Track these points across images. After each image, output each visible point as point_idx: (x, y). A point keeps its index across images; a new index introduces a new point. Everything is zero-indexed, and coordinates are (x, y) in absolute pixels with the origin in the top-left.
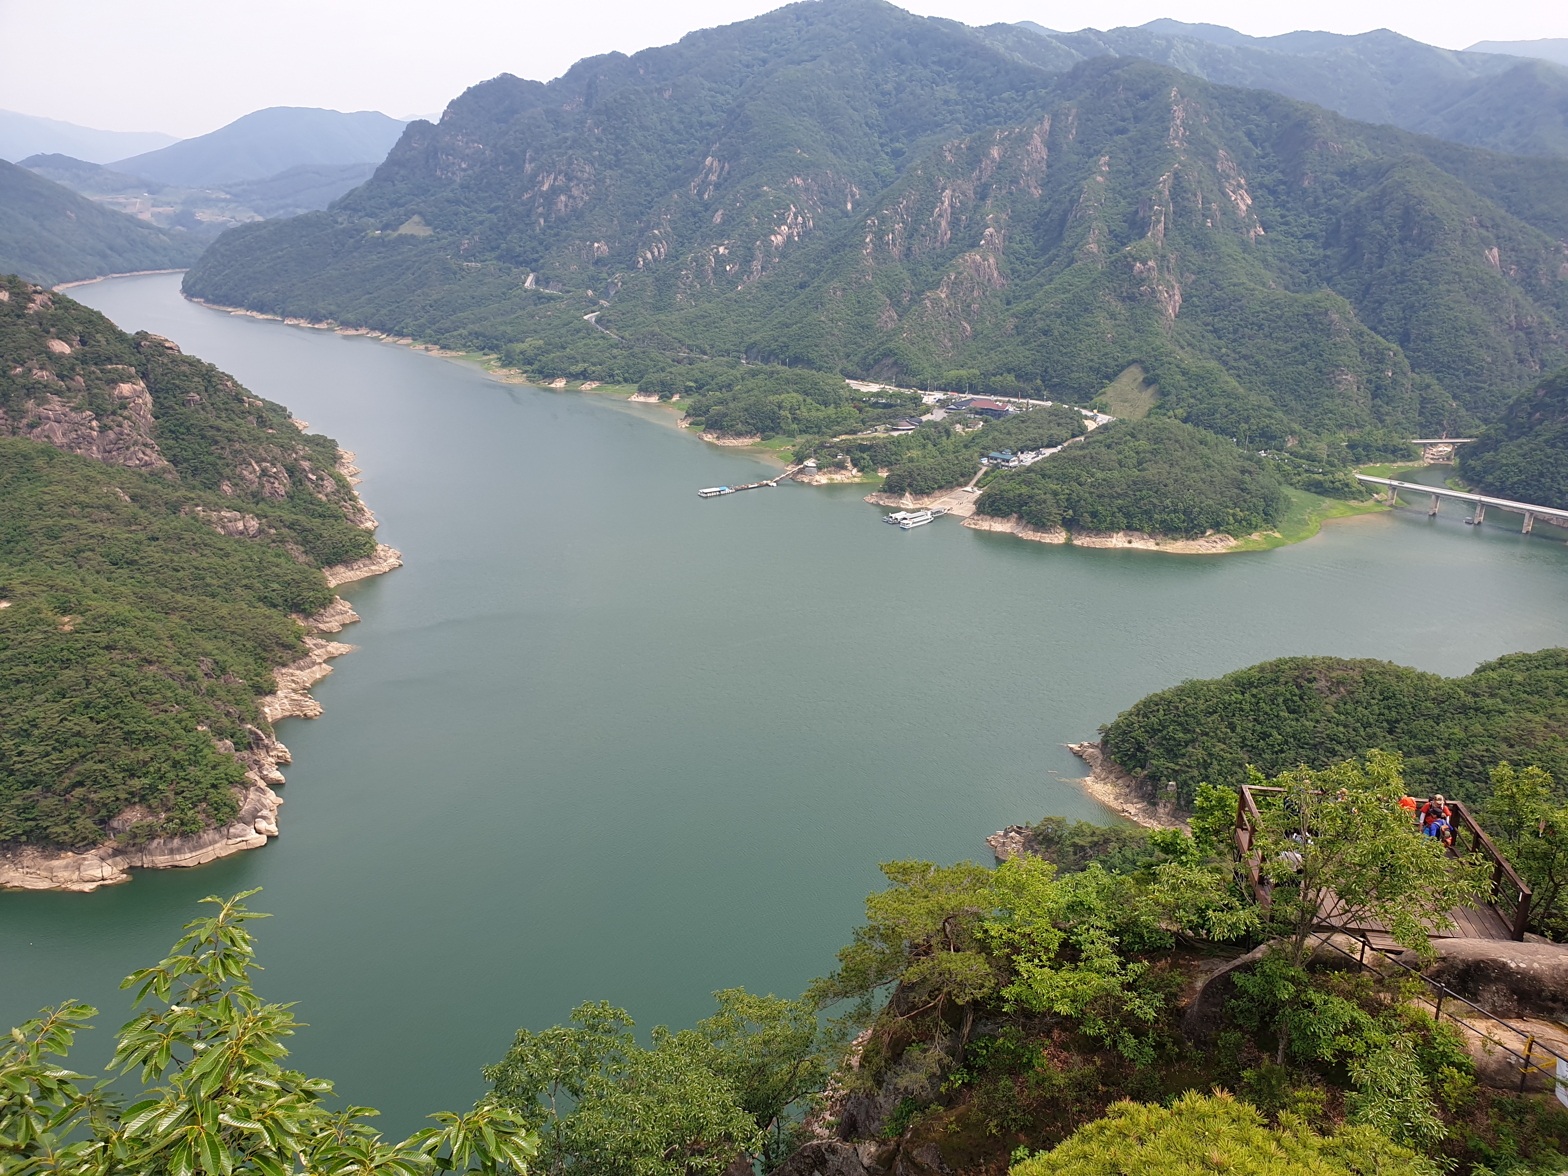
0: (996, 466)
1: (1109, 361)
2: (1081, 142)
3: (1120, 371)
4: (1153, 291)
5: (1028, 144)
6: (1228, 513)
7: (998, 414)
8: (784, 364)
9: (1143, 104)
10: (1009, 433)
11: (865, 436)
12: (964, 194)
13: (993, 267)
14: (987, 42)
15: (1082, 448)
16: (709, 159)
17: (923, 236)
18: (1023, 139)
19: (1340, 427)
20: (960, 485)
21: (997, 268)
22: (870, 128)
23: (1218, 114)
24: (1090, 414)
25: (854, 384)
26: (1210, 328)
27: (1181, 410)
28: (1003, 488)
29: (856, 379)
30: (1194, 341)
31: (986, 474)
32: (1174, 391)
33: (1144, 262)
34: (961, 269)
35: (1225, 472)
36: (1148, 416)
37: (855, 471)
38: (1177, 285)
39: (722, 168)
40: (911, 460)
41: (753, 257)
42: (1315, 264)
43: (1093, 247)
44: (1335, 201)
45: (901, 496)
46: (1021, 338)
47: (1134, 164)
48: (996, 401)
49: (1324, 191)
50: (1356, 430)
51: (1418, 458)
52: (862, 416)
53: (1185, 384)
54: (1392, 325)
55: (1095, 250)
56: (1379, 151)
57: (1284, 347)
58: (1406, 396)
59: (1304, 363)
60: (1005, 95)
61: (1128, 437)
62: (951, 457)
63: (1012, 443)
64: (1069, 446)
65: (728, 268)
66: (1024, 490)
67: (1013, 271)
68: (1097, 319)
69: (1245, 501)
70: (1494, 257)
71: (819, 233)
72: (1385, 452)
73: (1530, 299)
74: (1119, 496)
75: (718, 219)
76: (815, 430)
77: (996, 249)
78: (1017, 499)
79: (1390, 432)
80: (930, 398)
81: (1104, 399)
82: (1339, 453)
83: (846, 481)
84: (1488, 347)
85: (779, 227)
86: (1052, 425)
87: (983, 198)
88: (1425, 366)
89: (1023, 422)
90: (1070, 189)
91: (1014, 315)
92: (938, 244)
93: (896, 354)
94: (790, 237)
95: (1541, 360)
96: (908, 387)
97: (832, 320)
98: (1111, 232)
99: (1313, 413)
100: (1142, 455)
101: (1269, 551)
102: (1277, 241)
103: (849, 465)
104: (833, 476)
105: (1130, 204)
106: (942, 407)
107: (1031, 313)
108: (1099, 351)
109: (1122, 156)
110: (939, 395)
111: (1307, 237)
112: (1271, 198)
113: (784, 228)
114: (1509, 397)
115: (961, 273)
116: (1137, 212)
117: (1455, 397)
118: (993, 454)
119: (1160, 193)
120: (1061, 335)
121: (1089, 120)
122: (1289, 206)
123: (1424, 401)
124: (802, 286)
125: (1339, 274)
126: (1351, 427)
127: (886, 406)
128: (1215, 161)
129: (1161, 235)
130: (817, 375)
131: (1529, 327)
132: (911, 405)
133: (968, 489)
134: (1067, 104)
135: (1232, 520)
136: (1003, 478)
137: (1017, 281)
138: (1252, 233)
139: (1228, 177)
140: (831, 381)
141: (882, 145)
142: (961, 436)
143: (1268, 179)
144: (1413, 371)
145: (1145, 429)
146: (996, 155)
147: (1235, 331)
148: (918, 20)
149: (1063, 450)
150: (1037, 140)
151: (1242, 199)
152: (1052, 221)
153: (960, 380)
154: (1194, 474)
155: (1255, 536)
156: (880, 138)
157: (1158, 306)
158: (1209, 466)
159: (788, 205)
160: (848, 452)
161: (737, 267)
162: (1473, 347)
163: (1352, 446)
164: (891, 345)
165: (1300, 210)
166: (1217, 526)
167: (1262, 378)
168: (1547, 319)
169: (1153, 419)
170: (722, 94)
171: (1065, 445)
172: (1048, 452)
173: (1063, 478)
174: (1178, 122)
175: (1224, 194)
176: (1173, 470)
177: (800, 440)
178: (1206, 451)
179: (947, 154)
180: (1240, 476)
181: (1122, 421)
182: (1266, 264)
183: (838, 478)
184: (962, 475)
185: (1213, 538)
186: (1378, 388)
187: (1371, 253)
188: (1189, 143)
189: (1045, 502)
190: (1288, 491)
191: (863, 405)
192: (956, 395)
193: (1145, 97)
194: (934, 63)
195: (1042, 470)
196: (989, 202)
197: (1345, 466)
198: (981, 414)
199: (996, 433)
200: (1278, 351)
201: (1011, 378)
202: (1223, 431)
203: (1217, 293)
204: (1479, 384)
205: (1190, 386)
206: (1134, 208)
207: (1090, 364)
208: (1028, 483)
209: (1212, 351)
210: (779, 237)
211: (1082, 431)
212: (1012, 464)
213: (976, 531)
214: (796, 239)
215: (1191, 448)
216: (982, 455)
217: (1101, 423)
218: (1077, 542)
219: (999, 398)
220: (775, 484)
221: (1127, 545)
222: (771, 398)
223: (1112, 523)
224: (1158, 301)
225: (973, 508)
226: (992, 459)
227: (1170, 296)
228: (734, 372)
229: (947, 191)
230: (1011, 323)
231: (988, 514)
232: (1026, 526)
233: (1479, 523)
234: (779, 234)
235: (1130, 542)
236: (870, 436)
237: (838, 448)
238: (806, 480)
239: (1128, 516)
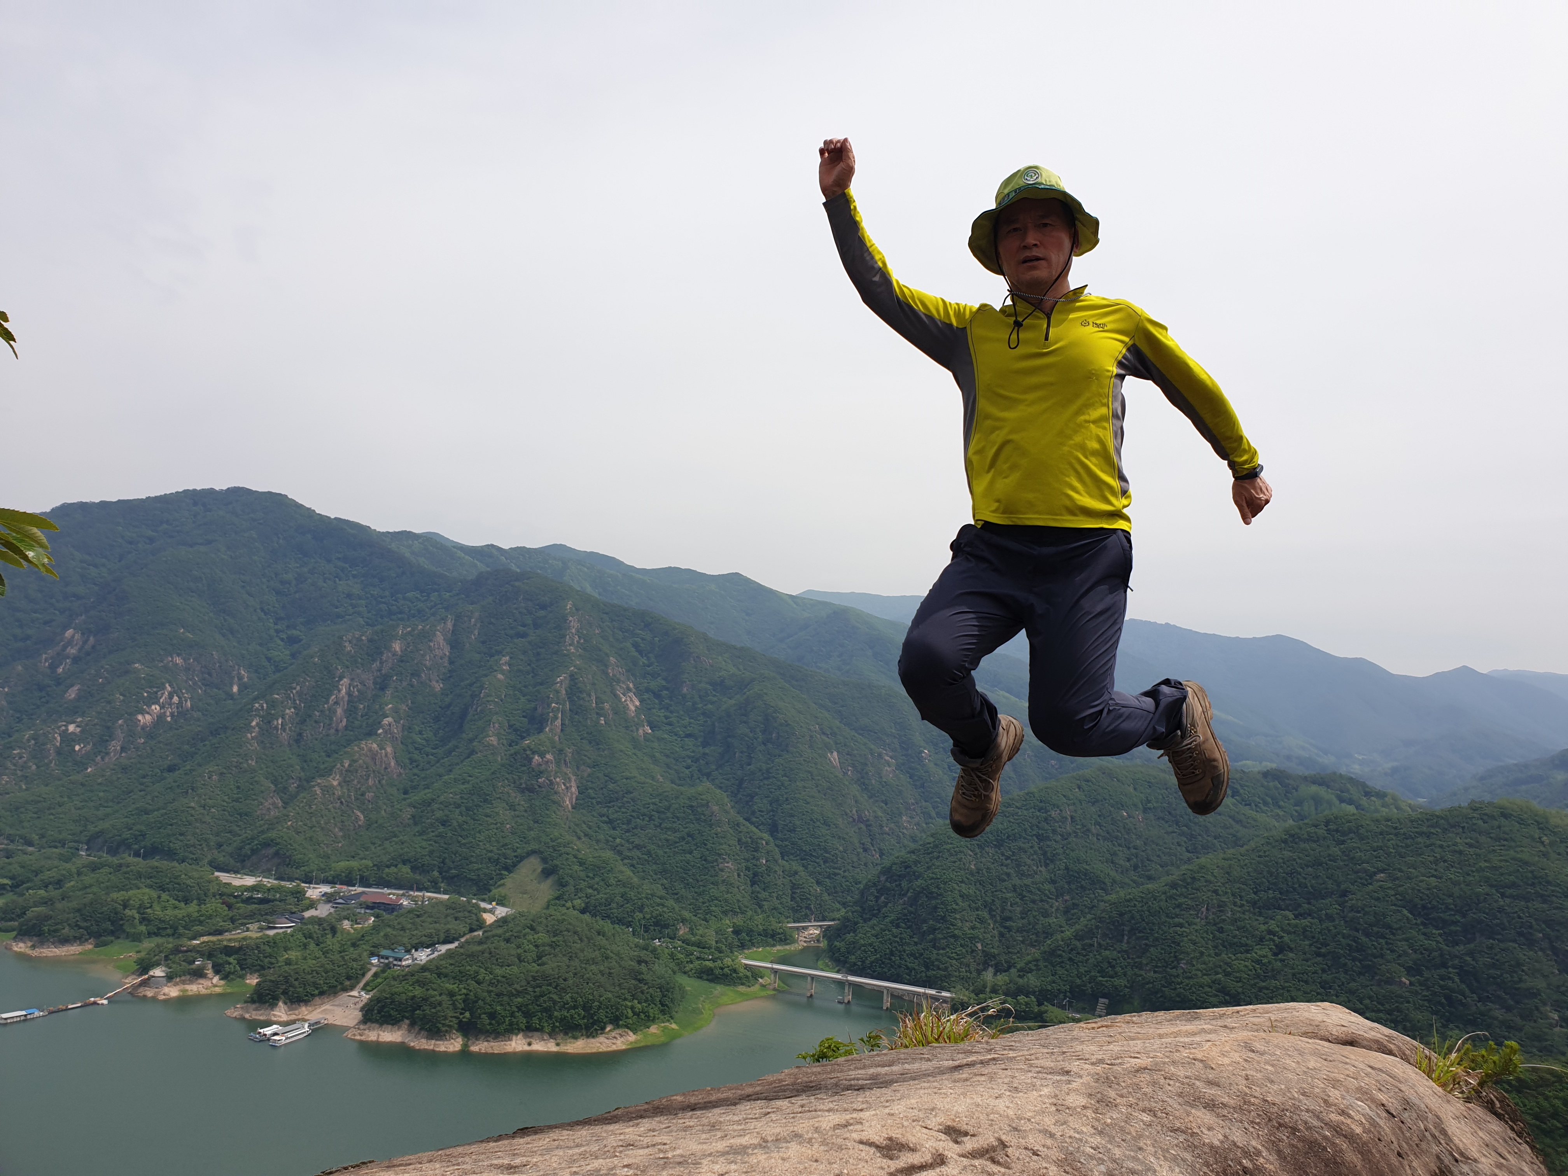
0: (388, 966)
1: (508, 852)
2: (483, 642)
3: (519, 862)
4: (552, 783)
5: (430, 641)
6: (626, 1006)
7: (391, 908)
8: (137, 855)
9: (541, 613)
10: (403, 929)
11: (233, 937)
12: (363, 683)
13: (391, 756)
14: (393, 545)
15: (480, 943)
16: (70, 632)
17: (316, 722)
18: (426, 636)
19: (725, 913)
20: (345, 990)
21: (395, 758)
22: (266, 614)
23: (609, 627)
24: (489, 907)
25: (225, 877)
26: (605, 818)
27: (579, 901)
28: (394, 990)
29: (228, 871)
30: (590, 832)
31: (376, 975)
32: (571, 882)
33: (542, 755)
34: (357, 756)
35: (623, 963)
36: (547, 908)
37: (216, 980)
38: (573, 778)
39: (85, 642)
40: (288, 962)
41: (111, 737)
42: (697, 760)
43: (493, 740)
44: (710, 706)
45: (273, 1005)
46: (418, 828)
47: (533, 666)
48: (390, 895)
49: (700, 697)
50: (740, 915)
51: (793, 941)
52: (231, 914)
53: (582, 874)
54: (763, 817)
55: (495, 743)
56: (741, 668)
57: (672, 837)
58: (779, 882)
59: (691, 853)
60: (409, 595)
61: (528, 930)
62: (336, 957)
63: (405, 940)
64: (467, 942)
65: (77, 748)
66: (418, 992)
67: (412, 761)
68: (496, 810)
69: (642, 992)
70: (835, 760)
71: (196, 714)
72: (766, 936)
73: (866, 797)
74: (518, 994)
75: (72, 694)
76: (169, 931)
77: (394, 739)
78: (410, 1003)
79: (769, 916)
80: (314, 892)
81: (502, 891)
82: (726, 939)
83: (204, 991)
84: (839, 837)
85: (149, 706)
86: (449, 919)
87: (383, 688)
88: (793, 854)
89: (418, 916)
90: (471, 685)
91: (410, 805)
92: (332, 731)
93: (277, 844)
94: (161, 717)
95: (880, 850)
96: (291, 879)
97: (204, 807)
98: (510, 726)
99: (701, 900)
100: (541, 949)
101: (667, 1044)
102: (663, 739)
103: (210, 972)
104: (188, 987)
105: (529, 701)
106: (328, 901)
107: (428, 803)
108: (498, 842)
109: (522, 657)
110: (326, 889)
111: (688, 736)
112: (657, 701)
113: (156, 708)
114: (860, 883)
115: (355, 761)
116: (535, 709)
117: (818, 883)
118: (384, 952)
119: (557, 692)
120: (460, 826)
121: (491, 623)
122: (672, 708)
123: (794, 887)
124: (171, 769)
125: (717, 770)
126: (735, 913)
127: (262, 901)
128: (606, 666)
129: (559, 731)
130: (179, 868)
131: (868, 820)
132: (291, 900)
133: (354, 993)
134: (471, 607)
135: (630, 1014)
136: (394, 979)
137: (416, 771)
138: (641, 731)
139: (618, 681)
140: (195, 874)
141: (277, 631)
142: (349, 933)
143: (653, 685)
144: (783, 859)
145: (544, 921)
146: (398, 649)
147: (629, 822)
148: (324, 520)
149: (461, 946)
150: (440, 638)
151: (631, 700)
152: (453, 713)
153: (350, 871)
154: (593, 967)
155: (653, 1029)
156: (276, 624)
157: (555, 797)
158: (607, 958)
159: (163, 684)
160: (210, 956)
161: (89, 747)
162: (828, 837)
163: (737, 932)
164: (272, 834)
165: (682, 713)
166: (616, 1021)
167: (654, 867)
168: (880, 813)
169: (551, 911)
170: (97, 567)
171: (463, 940)
172: (443, 948)
173: (460, 977)
174: (574, 631)
175: (616, 696)
176: (572, 963)
177: (148, 944)
178: (604, 942)
179: (347, 644)
180: (637, 967)
181: (521, 913)
182: (655, 761)
183: (194, 988)
184: (348, 978)
185: (613, 1034)
186: (755, 875)
187: (742, 752)
188: (584, 649)
189: (440, 1004)
190: (682, 980)
191: (233, 900)
192: (344, 888)
193: (543, 607)
194: (339, 559)
195: (437, 968)
196: (388, 692)
197: (732, 952)
198: (372, 908)
199: (389, 929)
200: (667, 840)
201: (406, 870)
202: (620, 921)
203: (611, 786)
204: (836, 871)
205: (588, 877)
206: (533, 705)
207: (490, 854)
208: (422, 983)
209: (607, 841)
210: (148, 717)
211: (481, 924)
212: (404, 963)
213: (361, 1042)
214: (169, 719)
215: (589, 939)
216: (373, 954)
217: (499, 916)
218: (475, 1048)
219: (394, 891)
220: (105, 1002)
221: (527, 1048)
222: (114, 895)
223: (511, 1024)
224: (556, 793)
225: (359, 1015)
226: (382, 958)
227: (567, 788)
228: (68, 866)
229: (345, 680)
230: (407, 814)
231: (376, 1021)
232: (419, 1033)
233: (849, 1002)
234: (148, 713)
235: (530, 1044)
236: (241, 936)
237: (198, 952)
238: (150, 993)
239: (528, 1015)
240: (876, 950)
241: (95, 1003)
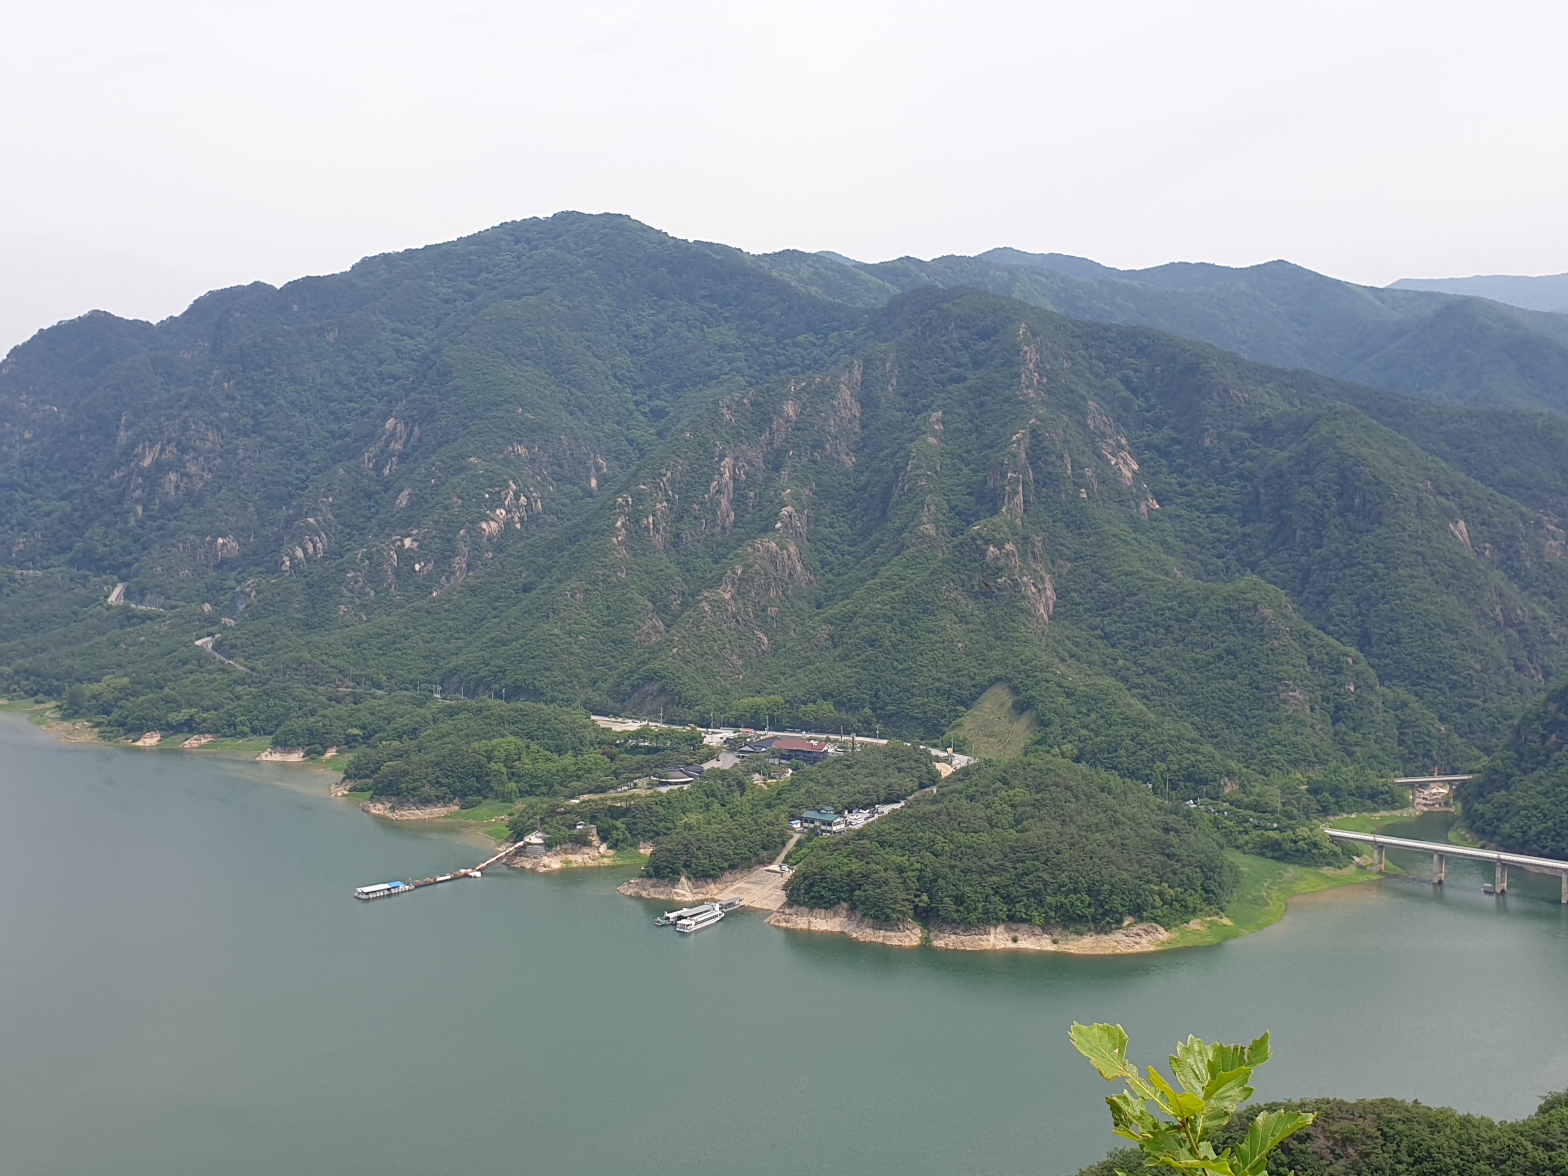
0: (814, 832)
1: (963, 679)
2: (905, 395)
3: (980, 694)
4: (1016, 584)
5: (834, 398)
6: (1152, 892)
7: (813, 757)
8: (498, 696)
9: (983, 345)
10: (830, 784)
11: (619, 795)
12: (750, 463)
13: (795, 558)
14: (774, 273)
15: (934, 801)
16: (391, 421)
17: (695, 518)
18: (827, 392)
19: (1294, 763)
20: (762, 863)
21: (801, 560)
22: (620, 381)
23: (1083, 357)
24: (943, 754)
25: (602, 721)
26: (1099, 632)
27: (1069, 746)
28: (824, 863)
29: (606, 714)
30: (1078, 651)
31: (799, 844)
32: (1057, 720)
33: (1000, 546)
34: (751, 560)
35: (1141, 831)
36: (1026, 754)
37: (603, 848)
38: (1047, 577)
39: (410, 434)
40: (688, 827)
41: (454, 551)
42: (1234, 545)
43: (930, 529)
44: (1249, 464)
45: (674, 882)
46: (839, 650)
47: (977, 422)
48: (810, 740)
49: (1232, 451)
50: (1317, 767)
51: (1406, 804)
52: (614, 767)
53: (1072, 709)
54: (1345, 623)
55: (932, 532)
56: (1296, 402)
57: (1203, 655)
58: (1378, 718)
59: (1234, 677)
60: (801, 338)
61: (999, 784)
62: (746, 820)
63: (834, 798)
64: (917, 800)
65: (417, 567)
66: (856, 865)
67: (824, 563)
68: (942, 623)
69: (1174, 873)
70: (1461, 534)
71: (550, 518)
72: (1361, 797)
73: (1516, 588)
74: (993, 870)
75: (403, 500)
76: (544, 789)
77: (797, 535)
78: (846, 880)
79: (1364, 768)
80: (714, 738)
81: (961, 733)
82: (1298, 800)
83: (591, 863)
84: (1474, 651)
85: (494, 511)
86: (890, 770)
87: (776, 469)
88: (1397, 677)
89: (848, 767)
90: (893, 455)
91: (827, 621)
92: (718, 530)
93: (663, 677)
94: (509, 523)
95: (1544, 668)
96: (683, 723)
97: (569, 634)
98: (952, 509)
99: (1255, 745)
100: (1020, 809)
101: (1218, 945)
102: (1178, 516)
103: (595, 839)
104: (571, 857)
105: (975, 471)
106: (732, 750)
107: (848, 618)
108: (948, 667)
109: (960, 410)
110: (728, 733)
111: (1217, 510)
112: (1164, 462)
113: (501, 512)
114: (1512, 717)
115: (750, 566)
116: (985, 482)
117: (1442, 719)
118: (807, 814)
119: (1014, 456)
120: (894, 646)
121: (914, 366)
122: (1189, 471)
123: (1402, 725)
124: (527, 589)
125: (1267, 557)
126: (1310, 764)
127: (649, 751)
128: (1084, 415)
129: (1020, 511)
130: (547, 710)
131: (1522, 623)
132: (685, 748)
133: (774, 867)
134: (883, 346)
135: (1159, 902)
136: (823, 848)
137: (830, 576)
138: (1143, 507)
139: (1103, 435)
140: (567, 718)
142: (761, 790)
143: (1157, 438)
144: (1382, 683)
145: (1021, 772)
146: (791, 413)
147: (1135, 636)
148: (680, 245)
149: (908, 807)
150: (845, 393)
151: (1125, 462)
152: (871, 496)
153: (756, 711)
154: (1097, 835)
155: (1195, 924)
156: (634, 394)
157: (1024, 604)
158: (1117, 823)
159: (506, 481)
160: (593, 819)
161: (430, 566)
162: (1455, 650)
163: (1314, 790)
164: (655, 665)
165: (1205, 476)
166: (1138, 912)
167: (1178, 698)
168: (1541, 612)
169: (1031, 758)
170: (411, 337)
171: (910, 798)
172: (886, 809)
173: (910, 846)
174: (1031, 366)
175: (1101, 457)
176: (1066, 829)
177: (520, 804)
178: (1111, 802)
179: (724, 411)
180: (1164, 837)
181: (988, 763)
182: (1168, 548)
183: (578, 859)
184: (765, 848)
185: (1135, 930)
186: (1339, 708)
187: (1306, 529)
188: (1049, 392)
189: (886, 883)
190: (1234, 857)
191: (615, 750)
192: (751, 732)
193: (985, 336)
194: (703, 297)
195: (879, 834)
196: (785, 473)
197: (1308, 819)
198: (789, 758)
199: (811, 784)
200: (1195, 661)
201: (827, 706)
202: (1132, 774)
203: (1104, 586)
204: (1471, 701)
205: (1080, 712)
206: (980, 476)
207: (937, 684)
208: (861, 855)
209: (1105, 664)
210: (493, 525)
211: (934, 778)
212: (834, 829)
213: (786, 930)
214: (518, 526)
215: (1089, 797)
216: (793, 817)
217: (958, 767)
218: (939, 943)
219: (814, 735)
220: (478, 874)
221: (1011, 945)
222: (476, 745)
223: (986, 912)
224: (1024, 598)
225: (782, 896)
226: (806, 821)
227: (1039, 591)
228: (422, 711)
229: (727, 459)
230: (823, 632)
231: (805, 904)
232: (861, 921)
233: (1503, 891)
234: (493, 520)
235: (1015, 940)
236: (627, 794)
237: (578, 813)
238: (528, 865)
239: (1008, 899)
240: (1545, 816)
241: (466, 875)
